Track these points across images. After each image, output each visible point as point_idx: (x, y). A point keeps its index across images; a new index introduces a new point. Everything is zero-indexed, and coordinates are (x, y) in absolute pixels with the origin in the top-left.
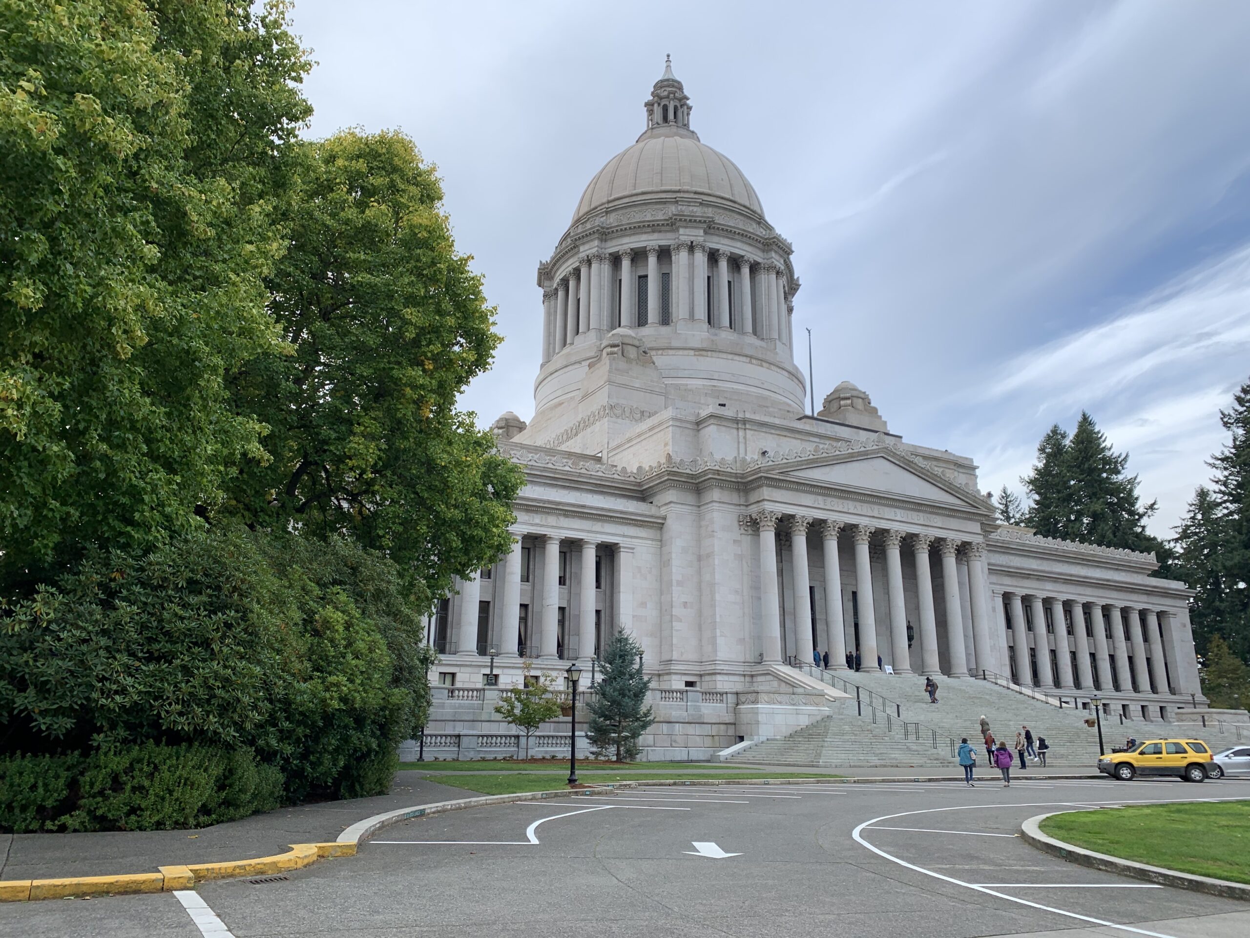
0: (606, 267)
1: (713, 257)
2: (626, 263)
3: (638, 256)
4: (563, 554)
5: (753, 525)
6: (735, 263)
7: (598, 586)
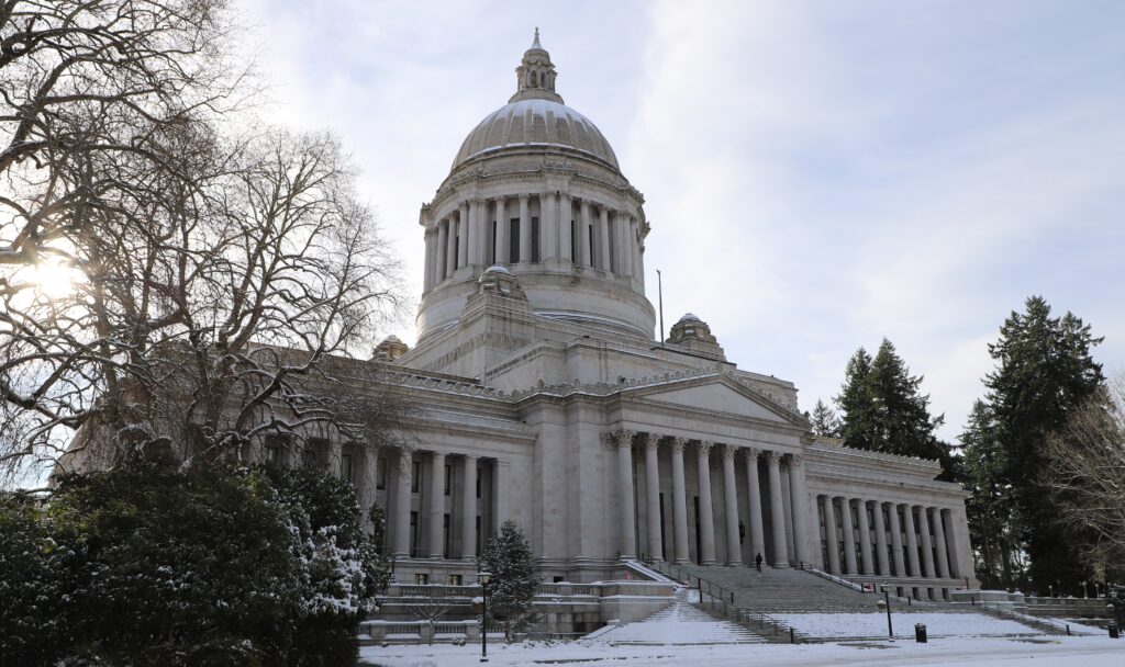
0: (483, 211)
1: (577, 204)
2: (500, 207)
3: (510, 201)
4: (448, 467)
5: (613, 441)
6: (596, 210)
7: (478, 495)
